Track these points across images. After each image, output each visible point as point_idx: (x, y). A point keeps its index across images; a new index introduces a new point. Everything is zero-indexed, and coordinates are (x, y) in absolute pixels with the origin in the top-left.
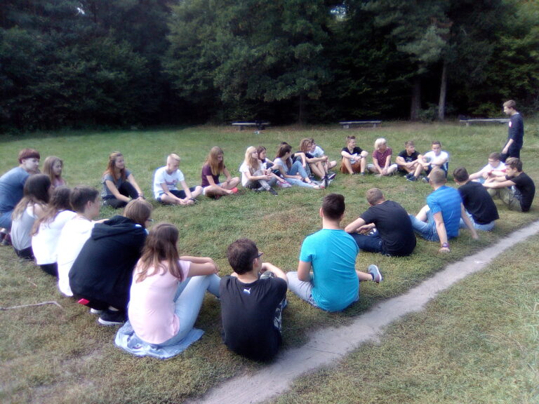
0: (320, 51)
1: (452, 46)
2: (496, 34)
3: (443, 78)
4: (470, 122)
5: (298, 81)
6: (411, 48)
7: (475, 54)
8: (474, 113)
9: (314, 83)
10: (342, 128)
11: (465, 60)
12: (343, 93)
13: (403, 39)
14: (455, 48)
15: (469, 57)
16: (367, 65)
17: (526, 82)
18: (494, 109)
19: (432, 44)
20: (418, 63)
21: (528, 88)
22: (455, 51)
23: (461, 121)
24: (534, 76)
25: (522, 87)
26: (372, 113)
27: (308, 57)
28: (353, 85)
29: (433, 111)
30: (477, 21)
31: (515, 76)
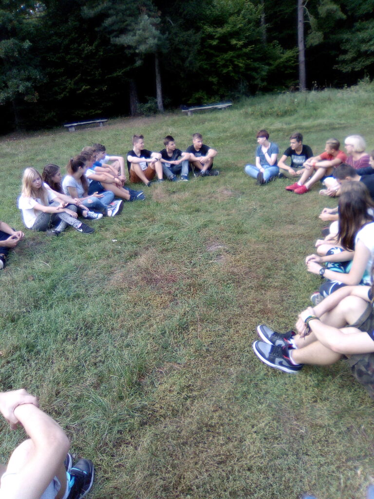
0: (28, 47)
1: (165, 36)
2: (199, 24)
3: (157, 70)
4: (191, 111)
5: (10, 83)
6: (126, 40)
7: (186, 43)
8: (189, 102)
9: (29, 84)
10: (68, 131)
11: (177, 51)
12: (61, 93)
13: (116, 31)
14: (167, 39)
15: (181, 47)
16: (81, 61)
17: (230, 68)
18: (206, 97)
19: (147, 34)
20: (135, 55)
21: (232, 74)
22: (168, 42)
23: (183, 111)
24: (236, 63)
25: (228, 73)
26: (93, 112)
27: (16, 54)
28: (70, 84)
29: (153, 104)
30: (181, 10)
31: (221, 63)
